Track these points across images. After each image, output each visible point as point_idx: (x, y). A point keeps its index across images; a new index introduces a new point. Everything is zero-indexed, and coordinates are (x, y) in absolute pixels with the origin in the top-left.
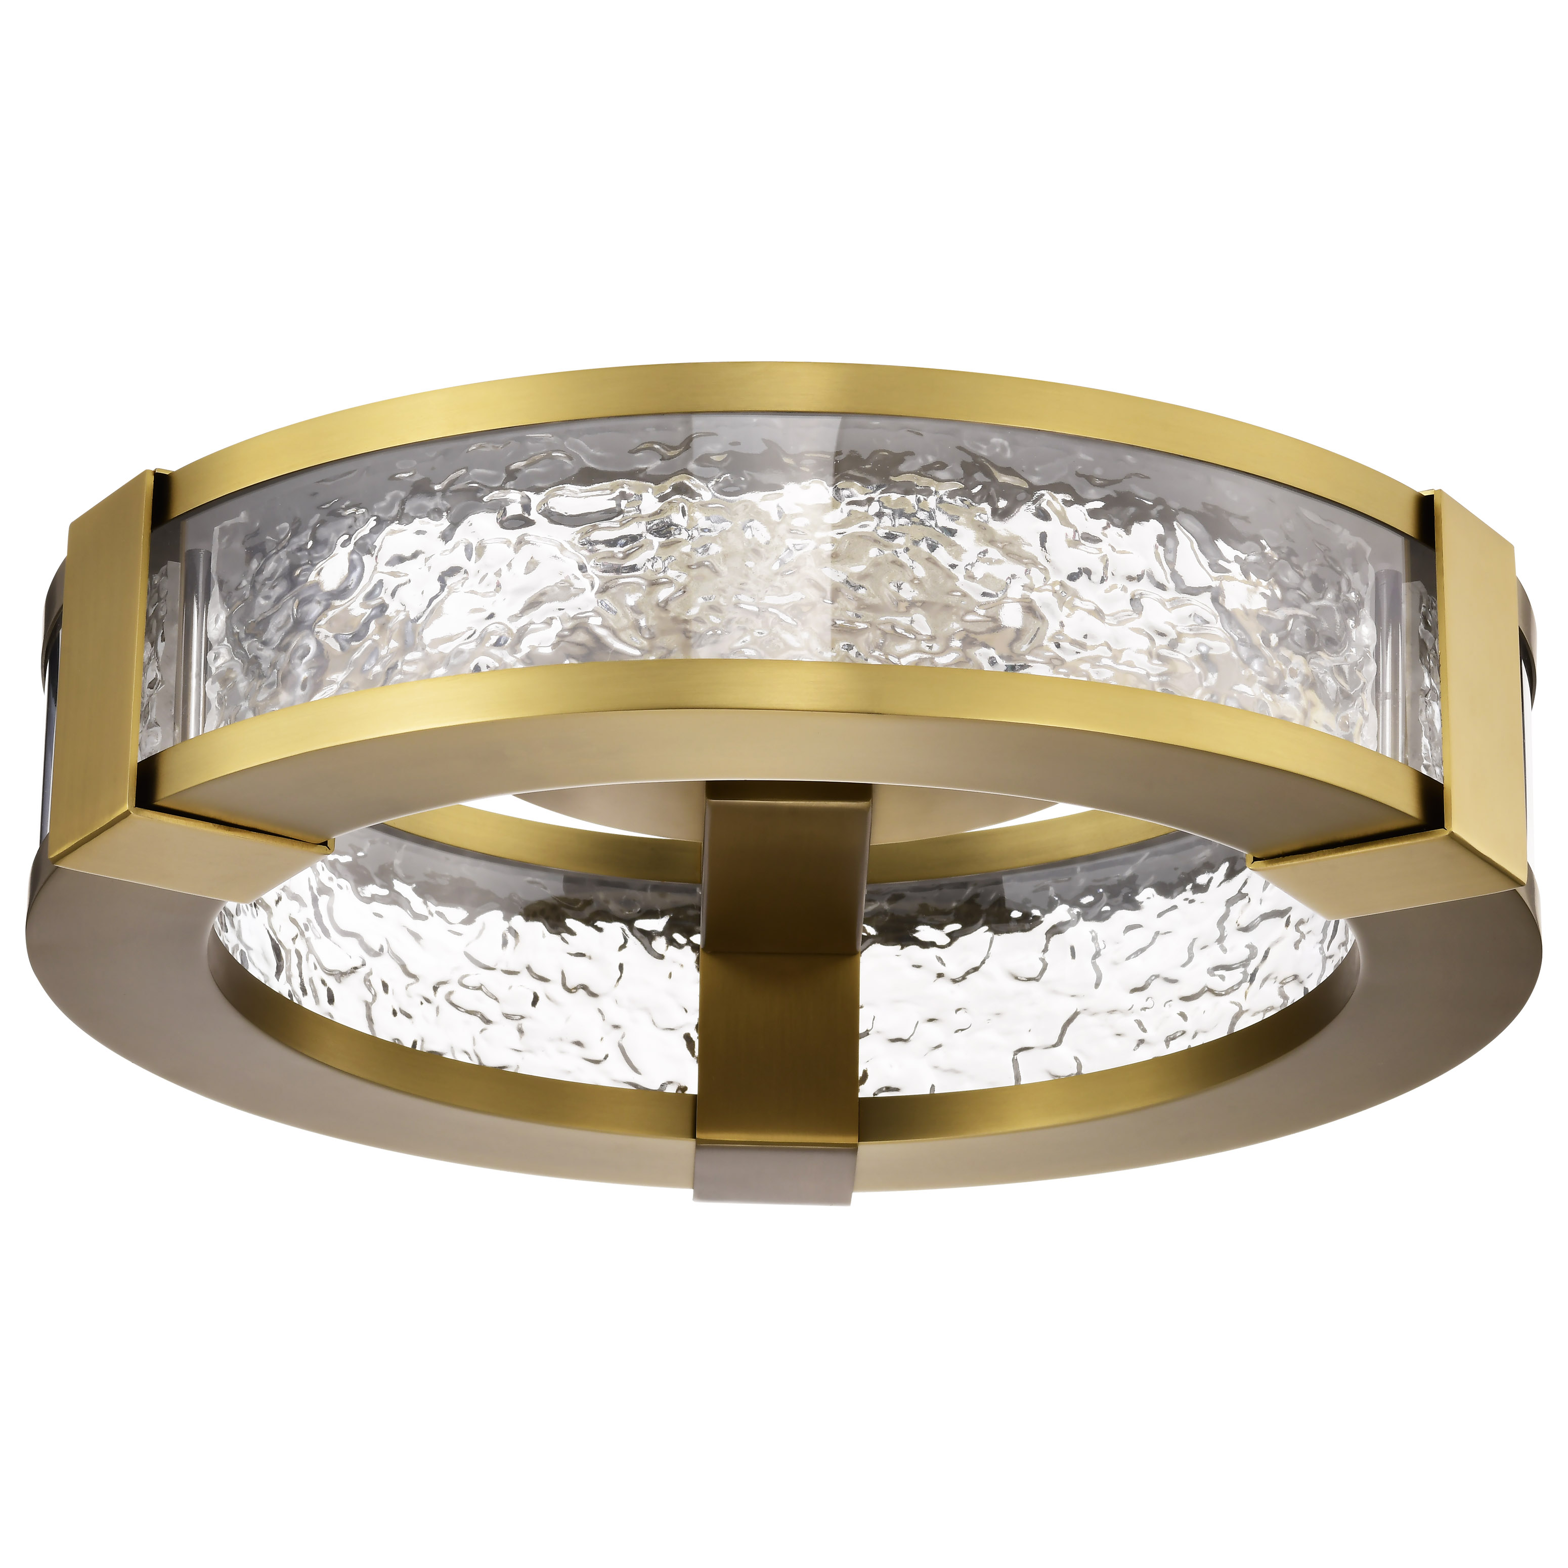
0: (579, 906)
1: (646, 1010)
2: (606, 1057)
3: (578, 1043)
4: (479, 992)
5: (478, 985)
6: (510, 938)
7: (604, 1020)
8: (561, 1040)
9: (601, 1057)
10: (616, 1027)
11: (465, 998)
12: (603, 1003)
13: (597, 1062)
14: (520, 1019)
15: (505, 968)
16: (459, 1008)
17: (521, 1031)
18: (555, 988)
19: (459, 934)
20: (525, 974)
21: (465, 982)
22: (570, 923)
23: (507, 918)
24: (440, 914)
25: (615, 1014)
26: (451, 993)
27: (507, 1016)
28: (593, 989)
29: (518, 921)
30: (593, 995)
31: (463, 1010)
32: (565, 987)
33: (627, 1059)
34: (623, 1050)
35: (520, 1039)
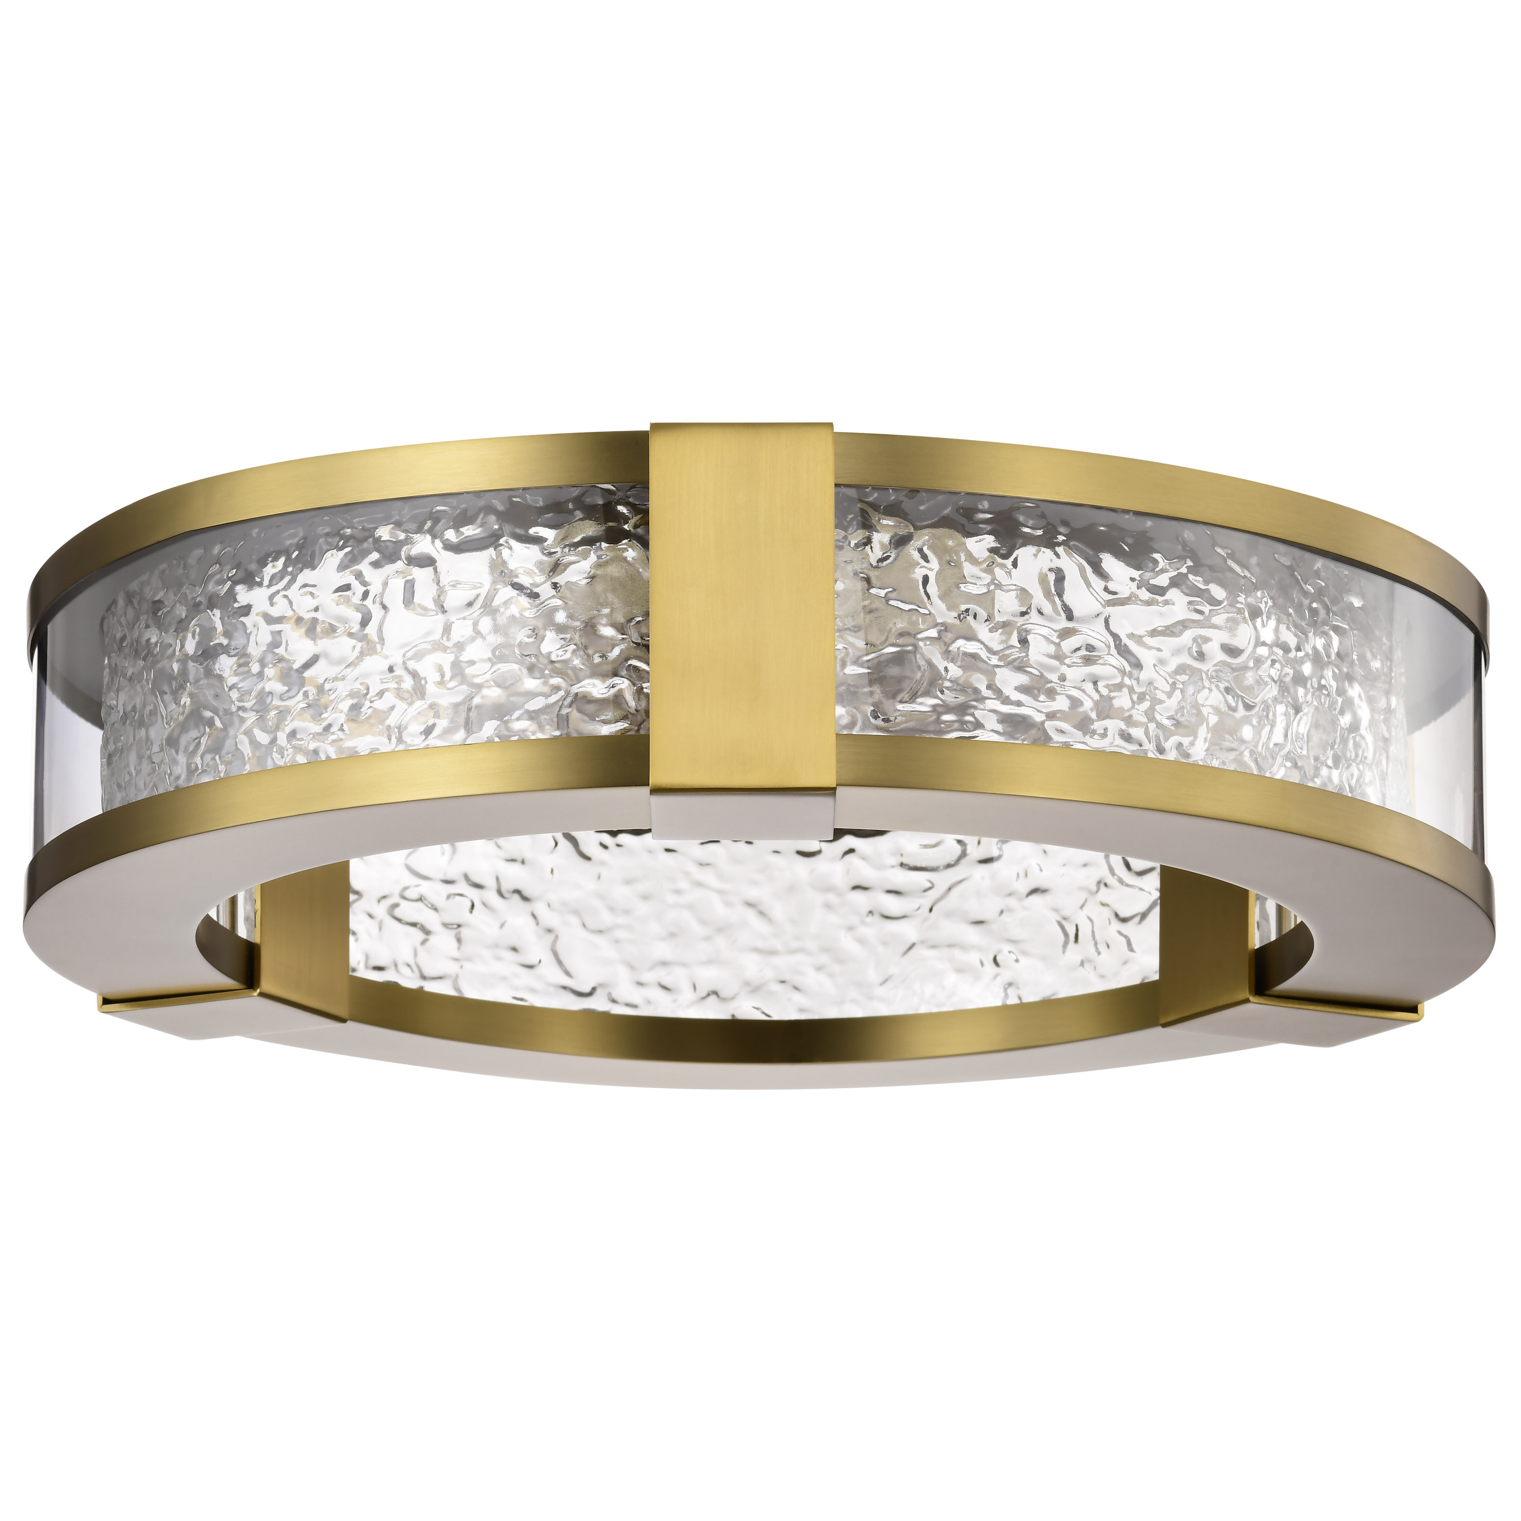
1: (576, 912)
2: (540, 961)
3: (514, 949)
4: (420, 903)
5: (418, 897)
7: (538, 924)
8: (498, 947)
9: (536, 961)
10: (549, 931)
11: (407, 911)
12: (536, 907)
13: (531, 967)
14: (457, 928)
15: (443, 878)
16: (401, 921)
17: (459, 940)
18: (491, 896)
20: (463, 882)
21: (407, 894)
25: (548, 918)
26: (393, 906)
27: (446, 925)
28: (526, 893)
30: (525, 899)
31: (405, 923)
32: (500, 893)
33: (560, 962)
34: (556, 955)
35: (459, 948)
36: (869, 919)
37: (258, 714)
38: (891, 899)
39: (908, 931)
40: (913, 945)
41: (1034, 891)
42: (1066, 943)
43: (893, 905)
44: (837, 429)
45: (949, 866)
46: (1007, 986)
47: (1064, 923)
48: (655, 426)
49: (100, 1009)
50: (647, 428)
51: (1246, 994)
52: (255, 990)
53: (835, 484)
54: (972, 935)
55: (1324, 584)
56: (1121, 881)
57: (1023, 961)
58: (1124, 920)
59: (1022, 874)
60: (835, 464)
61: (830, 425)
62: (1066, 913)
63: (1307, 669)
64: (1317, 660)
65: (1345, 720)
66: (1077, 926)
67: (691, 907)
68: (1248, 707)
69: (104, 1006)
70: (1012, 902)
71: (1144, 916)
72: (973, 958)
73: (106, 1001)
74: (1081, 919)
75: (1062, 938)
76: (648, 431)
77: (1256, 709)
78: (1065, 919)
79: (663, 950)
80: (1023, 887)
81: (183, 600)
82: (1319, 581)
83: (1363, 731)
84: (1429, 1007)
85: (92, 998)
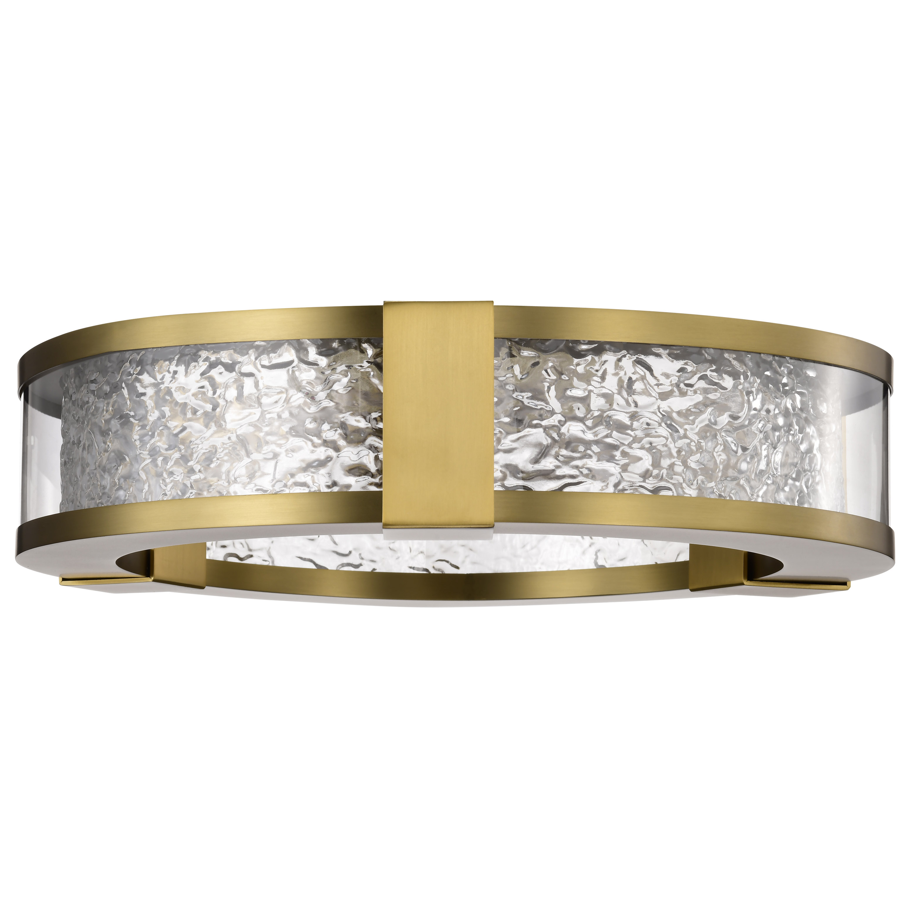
37: (151, 458)
44: (495, 304)
46: (597, 551)
48: (386, 303)
49: (60, 584)
50: (382, 304)
51: (743, 581)
52: (151, 578)
53: (494, 338)
55: (792, 367)
60: (495, 326)
61: (492, 302)
63: (781, 421)
64: (786, 414)
65: (803, 447)
68: (744, 449)
69: (63, 582)
73: (64, 579)
76: (382, 306)
77: (749, 451)
81: (108, 383)
82: (788, 365)
83: (815, 452)
84: (854, 584)
85: (57, 579)
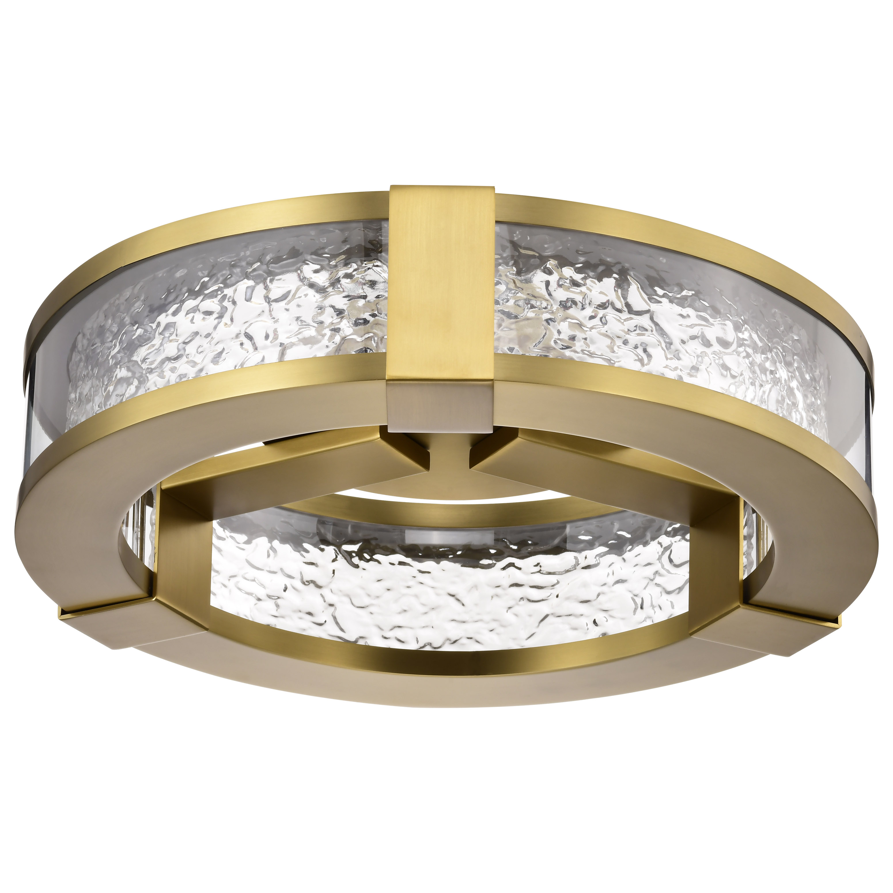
0: (310, 536)
1: (348, 596)
2: (325, 622)
3: (310, 614)
4: (254, 582)
5: (253, 579)
6: (271, 552)
7: (324, 601)
8: (300, 611)
9: (323, 622)
10: (331, 605)
11: (245, 585)
12: (325, 592)
13: (321, 625)
14: (277, 599)
15: (269, 570)
16: (242, 591)
17: (277, 606)
18: (297, 582)
19: (243, 549)
20: (280, 573)
21: (246, 576)
22: (306, 546)
23: (270, 541)
24: (232, 537)
25: (331, 598)
26: (238, 582)
27: (269, 597)
28: (320, 583)
29: (276, 543)
30: (318, 586)
31: (244, 592)
32: (304, 583)
33: (337, 623)
34: (335, 618)
35: (277, 610)
36: (522, 602)
38: (534, 591)
39: (544, 608)
40: (547, 616)
41: (618, 582)
42: (636, 609)
43: (535, 594)
44: (497, 191)
45: (568, 571)
47: (635, 598)
48: (393, 187)
49: (59, 617)
50: (388, 189)
51: (738, 604)
52: (153, 598)
53: (496, 221)
54: (583, 609)
56: (668, 572)
57: (611, 621)
58: (669, 593)
59: (611, 573)
61: (493, 188)
62: (636, 592)
66: (642, 599)
67: (416, 596)
69: (62, 615)
70: (605, 589)
71: (680, 589)
72: (583, 621)
73: (64, 612)
74: (646, 595)
75: (633, 606)
76: (389, 191)
78: (636, 596)
79: (399, 620)
80: (611, 580)
